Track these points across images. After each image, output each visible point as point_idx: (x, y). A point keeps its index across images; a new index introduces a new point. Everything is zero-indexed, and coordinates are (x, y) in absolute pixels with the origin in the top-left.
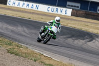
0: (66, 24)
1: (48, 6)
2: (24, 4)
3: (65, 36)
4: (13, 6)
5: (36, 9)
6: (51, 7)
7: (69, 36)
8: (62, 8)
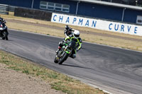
0: (135, 48)
1: (110, 22)
2: (75, 20)
3: (133, 65)
4: (60, 22)
5: (93, 27)
6: (114, 23)
7: (140, 64)
8: (129, 25)
